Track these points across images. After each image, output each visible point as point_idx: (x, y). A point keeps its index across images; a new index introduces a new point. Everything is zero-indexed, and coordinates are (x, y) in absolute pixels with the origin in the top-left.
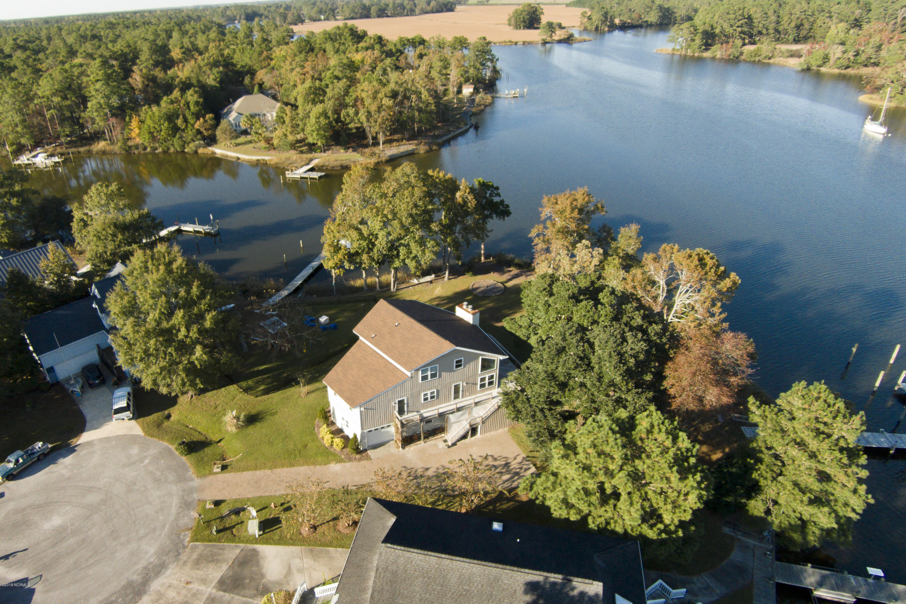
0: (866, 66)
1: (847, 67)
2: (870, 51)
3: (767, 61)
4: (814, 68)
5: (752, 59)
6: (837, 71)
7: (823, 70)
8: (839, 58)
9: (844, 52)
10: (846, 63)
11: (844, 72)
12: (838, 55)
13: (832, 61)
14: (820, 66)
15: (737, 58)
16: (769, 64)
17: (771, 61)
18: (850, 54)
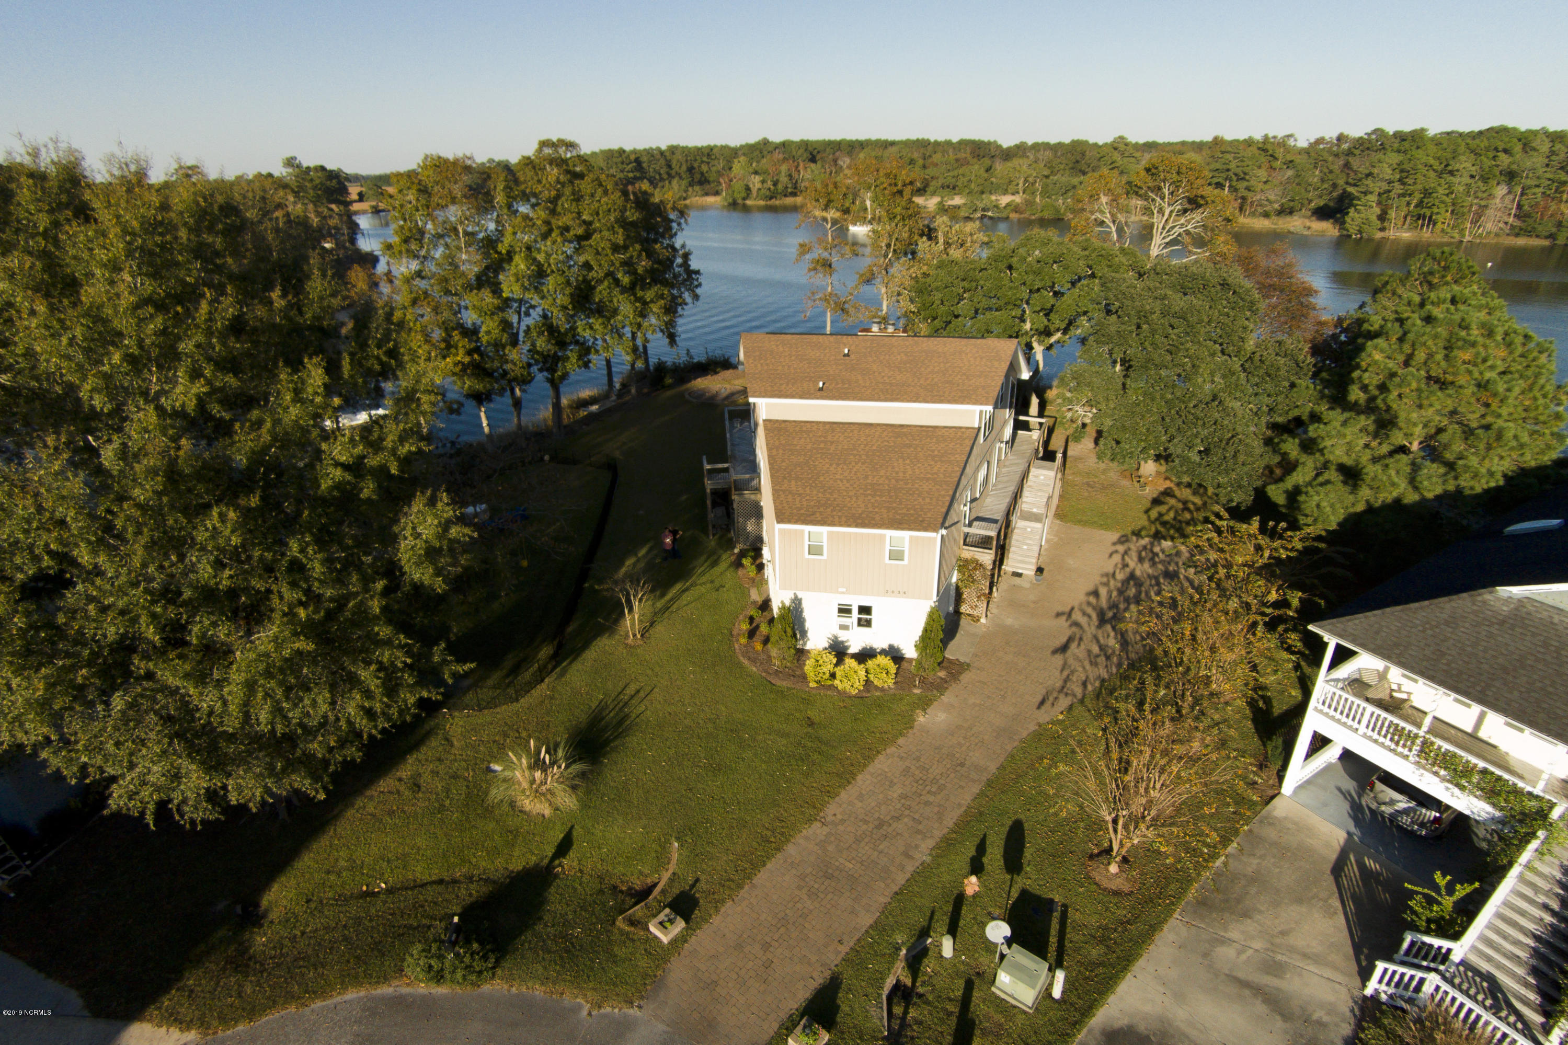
0: (785, 196)
1: (771, 198)
2: (784, 179)
4: (740, 201)
6: (762, 203)
7: (749, 202)
8: (759, 189)
9: (763, 182)
10: (769, 194)
11: (769, 203)
12: (758, 185)
13: (754, 191)
14: (744, 199)
18: (769, 184)
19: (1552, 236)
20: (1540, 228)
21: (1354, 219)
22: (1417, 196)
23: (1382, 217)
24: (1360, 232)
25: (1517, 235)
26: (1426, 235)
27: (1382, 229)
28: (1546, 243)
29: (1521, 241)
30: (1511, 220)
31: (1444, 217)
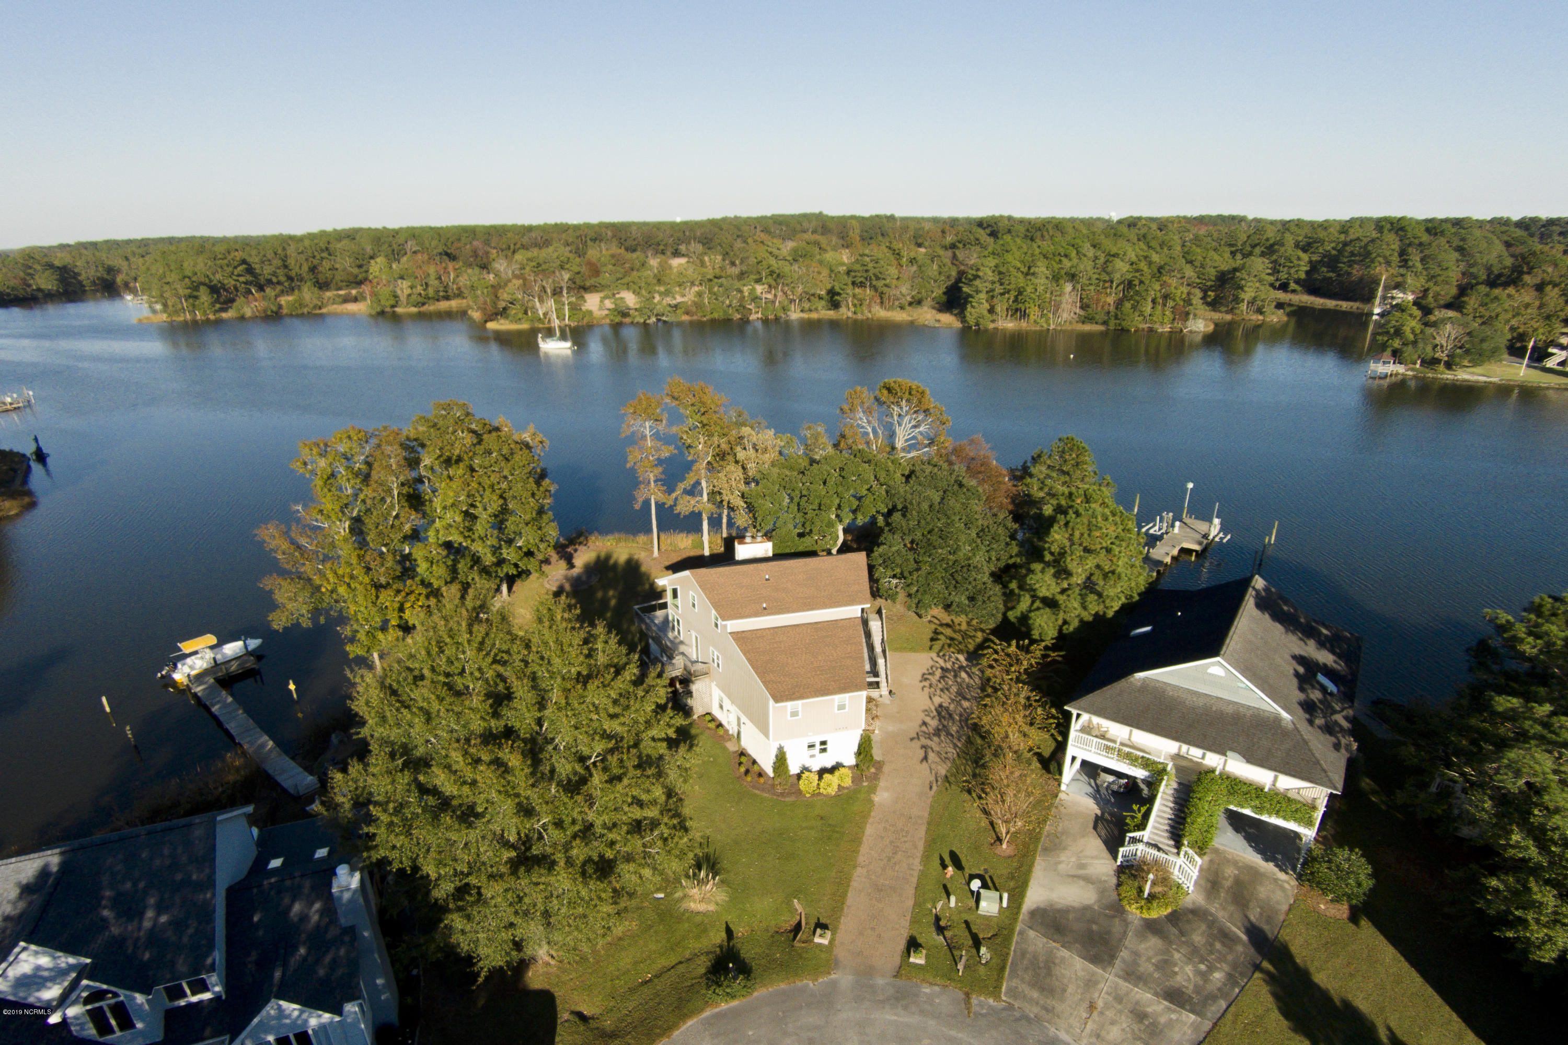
0: (438, 300)
1: (424, 304)
2: (433, 282)
3: (318, 311)
4: (388, 309)
5: (300, 312)
6: (414, 310)
7: (399, 310)
8: (409, 295)
9: (412, 287)
10: (420, 299)
11: (422, 309)
12: (407, 291)
13: (403, 298)
14: (393, 306)
15: (276, 313)
16: (322, 316)
17: (324, 311)
18: (419, 289)
19: (1105, 323)
20: (1097, 317)
21: (971, 314)
22: (1013, 294)
23: (991, 311)
24: (977, 324)
25: (1083, 323)
26: (1024, 325)
27: (993, 321)
28: (1102, 328)
29: (1088, 327)
30: (1078, 311)
31: (1034, 312)
